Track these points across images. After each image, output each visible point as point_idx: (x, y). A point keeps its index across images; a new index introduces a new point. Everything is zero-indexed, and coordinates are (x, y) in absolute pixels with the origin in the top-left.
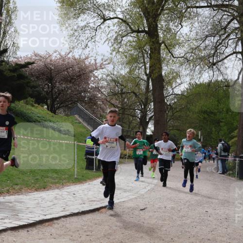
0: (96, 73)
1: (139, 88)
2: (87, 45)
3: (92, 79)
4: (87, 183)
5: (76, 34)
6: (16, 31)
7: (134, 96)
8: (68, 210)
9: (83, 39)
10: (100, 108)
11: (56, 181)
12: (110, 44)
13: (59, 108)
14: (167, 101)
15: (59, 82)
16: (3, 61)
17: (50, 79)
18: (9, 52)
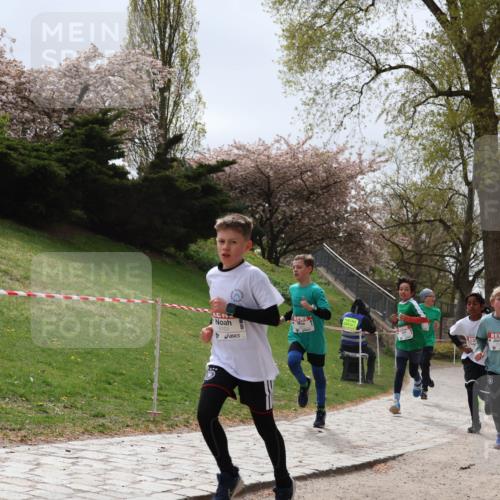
0: (362, 180)
1: (452, 212)
2: (342, 122)
3: (353, 192)
4: (347, 409)
5: (319, 100)
6: (199, 99)
7: (441, 229)
8: (309, 465)
9: (335, 110)
10: (371, 252)
11: (282, 403)
12: (390, 119)
13: (285, 253)
15: (285, 202)
16: (174, 159)
17: (268, 194)
18: (185, 141)
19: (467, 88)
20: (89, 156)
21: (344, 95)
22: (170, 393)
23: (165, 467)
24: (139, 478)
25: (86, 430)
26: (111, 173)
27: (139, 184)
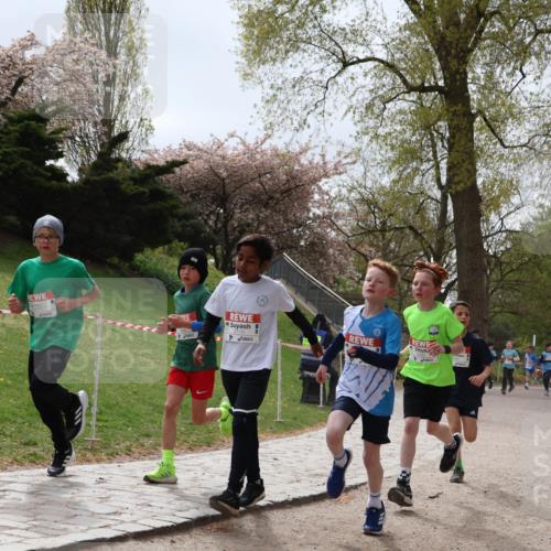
0: (324, 184)
1: (423, 218)
2: (305, 120)
3: (316, 197)
4: (306, 435)
5: (281, 97)
7: (412, 236)
9: (298, 108)
10: (335, 262)
12: (357, 118)
14: (489, 246)
15: (241, 207)
16: (119, 160)
17: (222, 199)
18: (131, 139)
19: (441, 83)
20: (23, 155)
21: (307, 91)
22: (110, 419)
23: (103, 500)
24: (74, 512)
25: (16, 460)
26: (49, 174)
27: (80, 187)
